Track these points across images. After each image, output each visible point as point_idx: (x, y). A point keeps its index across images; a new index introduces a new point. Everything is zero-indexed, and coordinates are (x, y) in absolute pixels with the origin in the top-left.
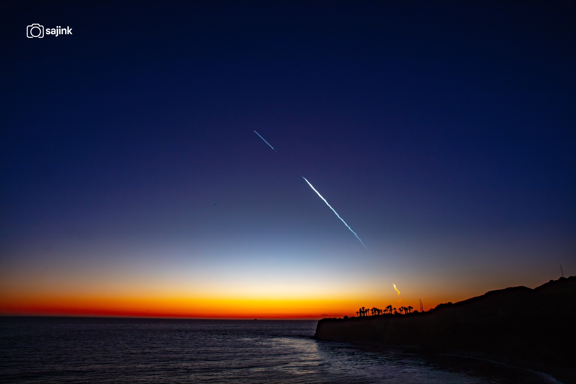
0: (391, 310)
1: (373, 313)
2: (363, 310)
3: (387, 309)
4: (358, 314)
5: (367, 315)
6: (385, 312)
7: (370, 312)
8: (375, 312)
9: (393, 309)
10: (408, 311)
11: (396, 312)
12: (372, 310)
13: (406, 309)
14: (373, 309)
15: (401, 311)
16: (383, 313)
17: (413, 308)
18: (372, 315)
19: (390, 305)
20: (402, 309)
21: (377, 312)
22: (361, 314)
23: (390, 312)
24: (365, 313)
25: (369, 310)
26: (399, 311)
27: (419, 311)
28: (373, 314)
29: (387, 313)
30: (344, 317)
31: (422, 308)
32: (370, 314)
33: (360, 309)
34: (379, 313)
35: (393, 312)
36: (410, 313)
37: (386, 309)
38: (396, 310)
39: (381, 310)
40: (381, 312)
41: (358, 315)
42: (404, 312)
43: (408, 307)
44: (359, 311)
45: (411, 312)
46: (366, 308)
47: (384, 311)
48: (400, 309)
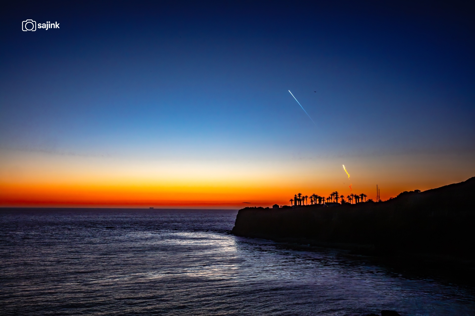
0: (337, 198)
1: (312, 201)
2: (299, 198)
3: (332, 197)
4: (292, 202)
5: (304, 204)
6: (329, 201)
7: (309, 200)
8: (315, 200)
9: (339, 196)
10: (360, 199)
11: (343, 201)
12: (311, 197)
13: (357, 197)
14: (313, 196)
15: (350, 199)
16: (326, 201)
17: (366, 196)
18: (310, 204)
19: (336, 192)
20: (351, 197)
21: (318, 199)
22: (296, 203)
23: (335, 201)
24: (302, 202)
25: (307, 197)
26: (347, 200)
27: (375, 201)
28: (312, 203)
29: (331, 202)
30: (273, 206)
31: (378, 196)
32: (308, 202)
33: (296, 195)
34: (320, 201)
35: (339, 201)
36: (362, 203)
37: (330, 197)
38: (343, 198)
39: (324, 198)
40: (324, 200)
41: (292, 204)
42: (353, 202)
43: (360, 195)
44: (294, 199)
45: (364, 201)
46: (303, 195)
47: (328, 199)
48: (348, 197)
